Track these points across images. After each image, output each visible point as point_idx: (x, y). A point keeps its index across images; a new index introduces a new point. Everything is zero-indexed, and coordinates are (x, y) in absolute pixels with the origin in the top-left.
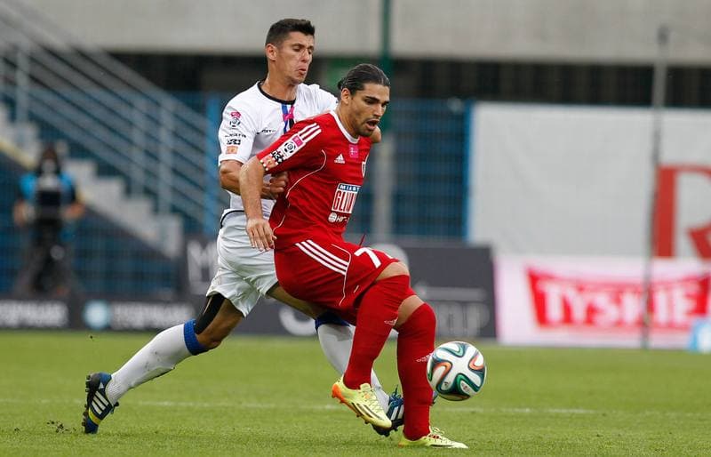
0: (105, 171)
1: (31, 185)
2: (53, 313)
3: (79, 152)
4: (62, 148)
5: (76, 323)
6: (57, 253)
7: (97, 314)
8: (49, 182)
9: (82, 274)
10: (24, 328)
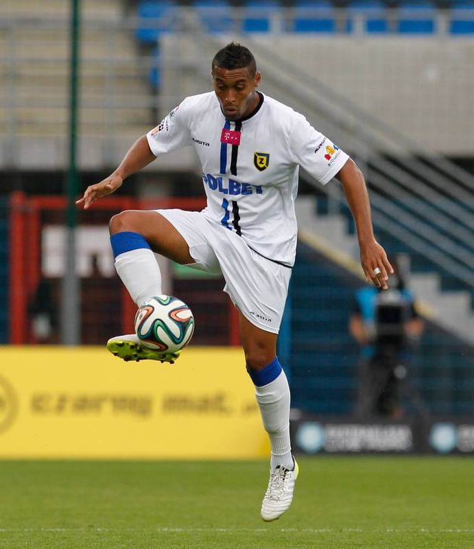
0: (450, 284)
1: (370, 300)
2: (397, 437)
3: (422, 264)
4: (404, 262)
5: (421, 446)
6: (400, 372)
7: (443, 437)
8: (391, 298)
9: (428, 395)
10: (366, 452)
